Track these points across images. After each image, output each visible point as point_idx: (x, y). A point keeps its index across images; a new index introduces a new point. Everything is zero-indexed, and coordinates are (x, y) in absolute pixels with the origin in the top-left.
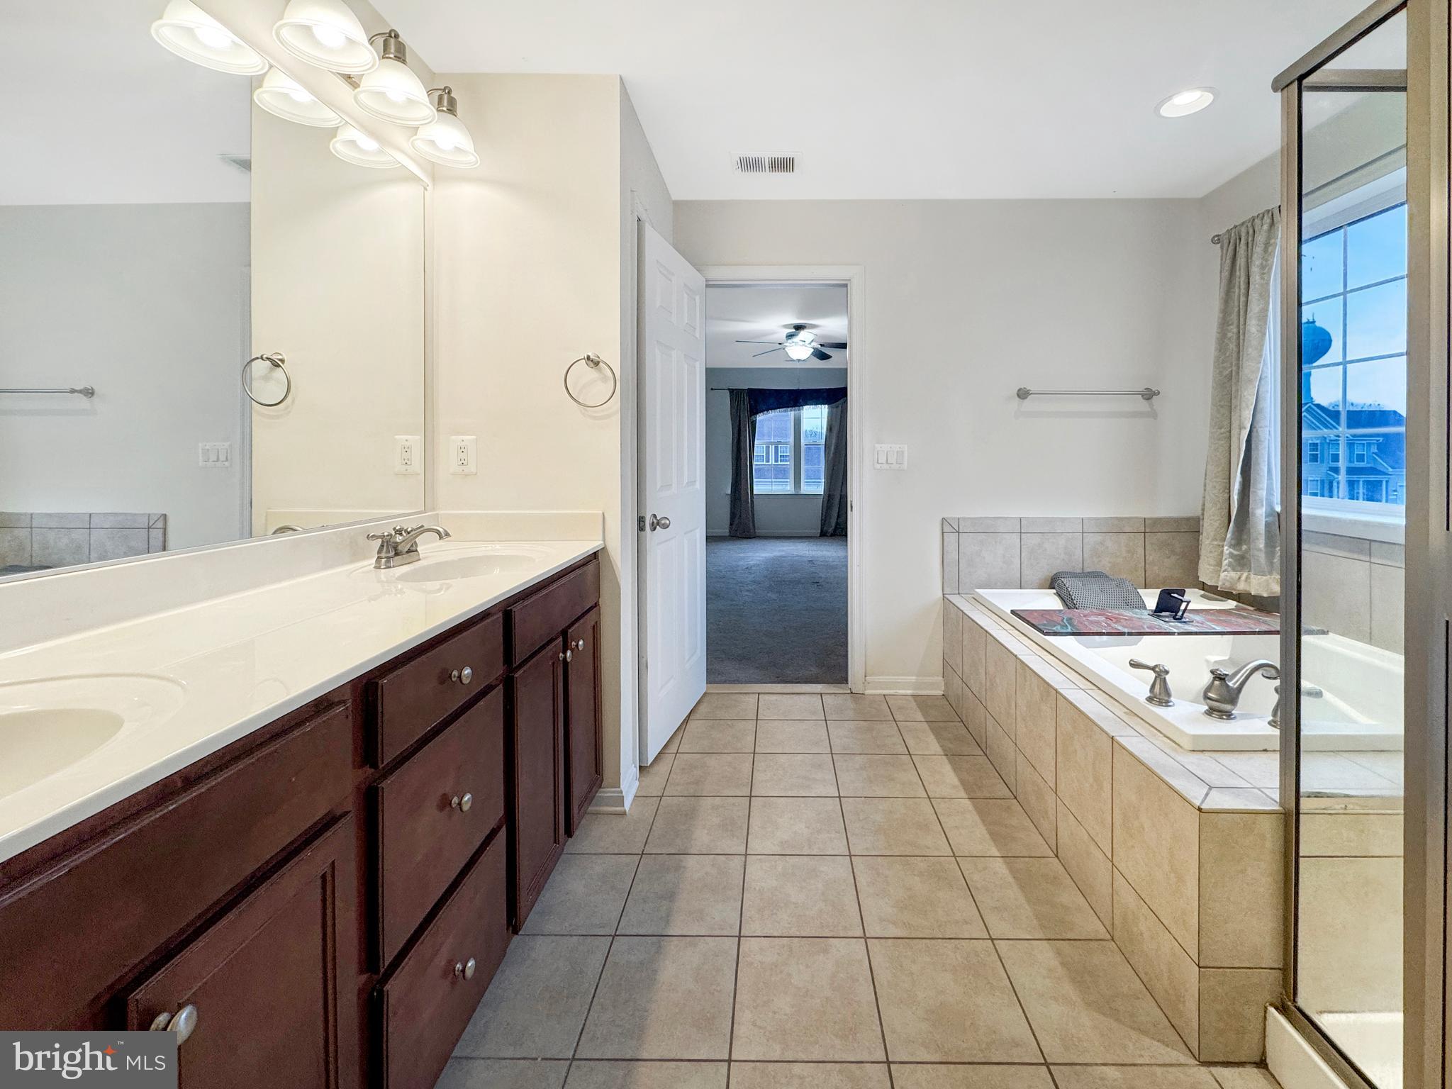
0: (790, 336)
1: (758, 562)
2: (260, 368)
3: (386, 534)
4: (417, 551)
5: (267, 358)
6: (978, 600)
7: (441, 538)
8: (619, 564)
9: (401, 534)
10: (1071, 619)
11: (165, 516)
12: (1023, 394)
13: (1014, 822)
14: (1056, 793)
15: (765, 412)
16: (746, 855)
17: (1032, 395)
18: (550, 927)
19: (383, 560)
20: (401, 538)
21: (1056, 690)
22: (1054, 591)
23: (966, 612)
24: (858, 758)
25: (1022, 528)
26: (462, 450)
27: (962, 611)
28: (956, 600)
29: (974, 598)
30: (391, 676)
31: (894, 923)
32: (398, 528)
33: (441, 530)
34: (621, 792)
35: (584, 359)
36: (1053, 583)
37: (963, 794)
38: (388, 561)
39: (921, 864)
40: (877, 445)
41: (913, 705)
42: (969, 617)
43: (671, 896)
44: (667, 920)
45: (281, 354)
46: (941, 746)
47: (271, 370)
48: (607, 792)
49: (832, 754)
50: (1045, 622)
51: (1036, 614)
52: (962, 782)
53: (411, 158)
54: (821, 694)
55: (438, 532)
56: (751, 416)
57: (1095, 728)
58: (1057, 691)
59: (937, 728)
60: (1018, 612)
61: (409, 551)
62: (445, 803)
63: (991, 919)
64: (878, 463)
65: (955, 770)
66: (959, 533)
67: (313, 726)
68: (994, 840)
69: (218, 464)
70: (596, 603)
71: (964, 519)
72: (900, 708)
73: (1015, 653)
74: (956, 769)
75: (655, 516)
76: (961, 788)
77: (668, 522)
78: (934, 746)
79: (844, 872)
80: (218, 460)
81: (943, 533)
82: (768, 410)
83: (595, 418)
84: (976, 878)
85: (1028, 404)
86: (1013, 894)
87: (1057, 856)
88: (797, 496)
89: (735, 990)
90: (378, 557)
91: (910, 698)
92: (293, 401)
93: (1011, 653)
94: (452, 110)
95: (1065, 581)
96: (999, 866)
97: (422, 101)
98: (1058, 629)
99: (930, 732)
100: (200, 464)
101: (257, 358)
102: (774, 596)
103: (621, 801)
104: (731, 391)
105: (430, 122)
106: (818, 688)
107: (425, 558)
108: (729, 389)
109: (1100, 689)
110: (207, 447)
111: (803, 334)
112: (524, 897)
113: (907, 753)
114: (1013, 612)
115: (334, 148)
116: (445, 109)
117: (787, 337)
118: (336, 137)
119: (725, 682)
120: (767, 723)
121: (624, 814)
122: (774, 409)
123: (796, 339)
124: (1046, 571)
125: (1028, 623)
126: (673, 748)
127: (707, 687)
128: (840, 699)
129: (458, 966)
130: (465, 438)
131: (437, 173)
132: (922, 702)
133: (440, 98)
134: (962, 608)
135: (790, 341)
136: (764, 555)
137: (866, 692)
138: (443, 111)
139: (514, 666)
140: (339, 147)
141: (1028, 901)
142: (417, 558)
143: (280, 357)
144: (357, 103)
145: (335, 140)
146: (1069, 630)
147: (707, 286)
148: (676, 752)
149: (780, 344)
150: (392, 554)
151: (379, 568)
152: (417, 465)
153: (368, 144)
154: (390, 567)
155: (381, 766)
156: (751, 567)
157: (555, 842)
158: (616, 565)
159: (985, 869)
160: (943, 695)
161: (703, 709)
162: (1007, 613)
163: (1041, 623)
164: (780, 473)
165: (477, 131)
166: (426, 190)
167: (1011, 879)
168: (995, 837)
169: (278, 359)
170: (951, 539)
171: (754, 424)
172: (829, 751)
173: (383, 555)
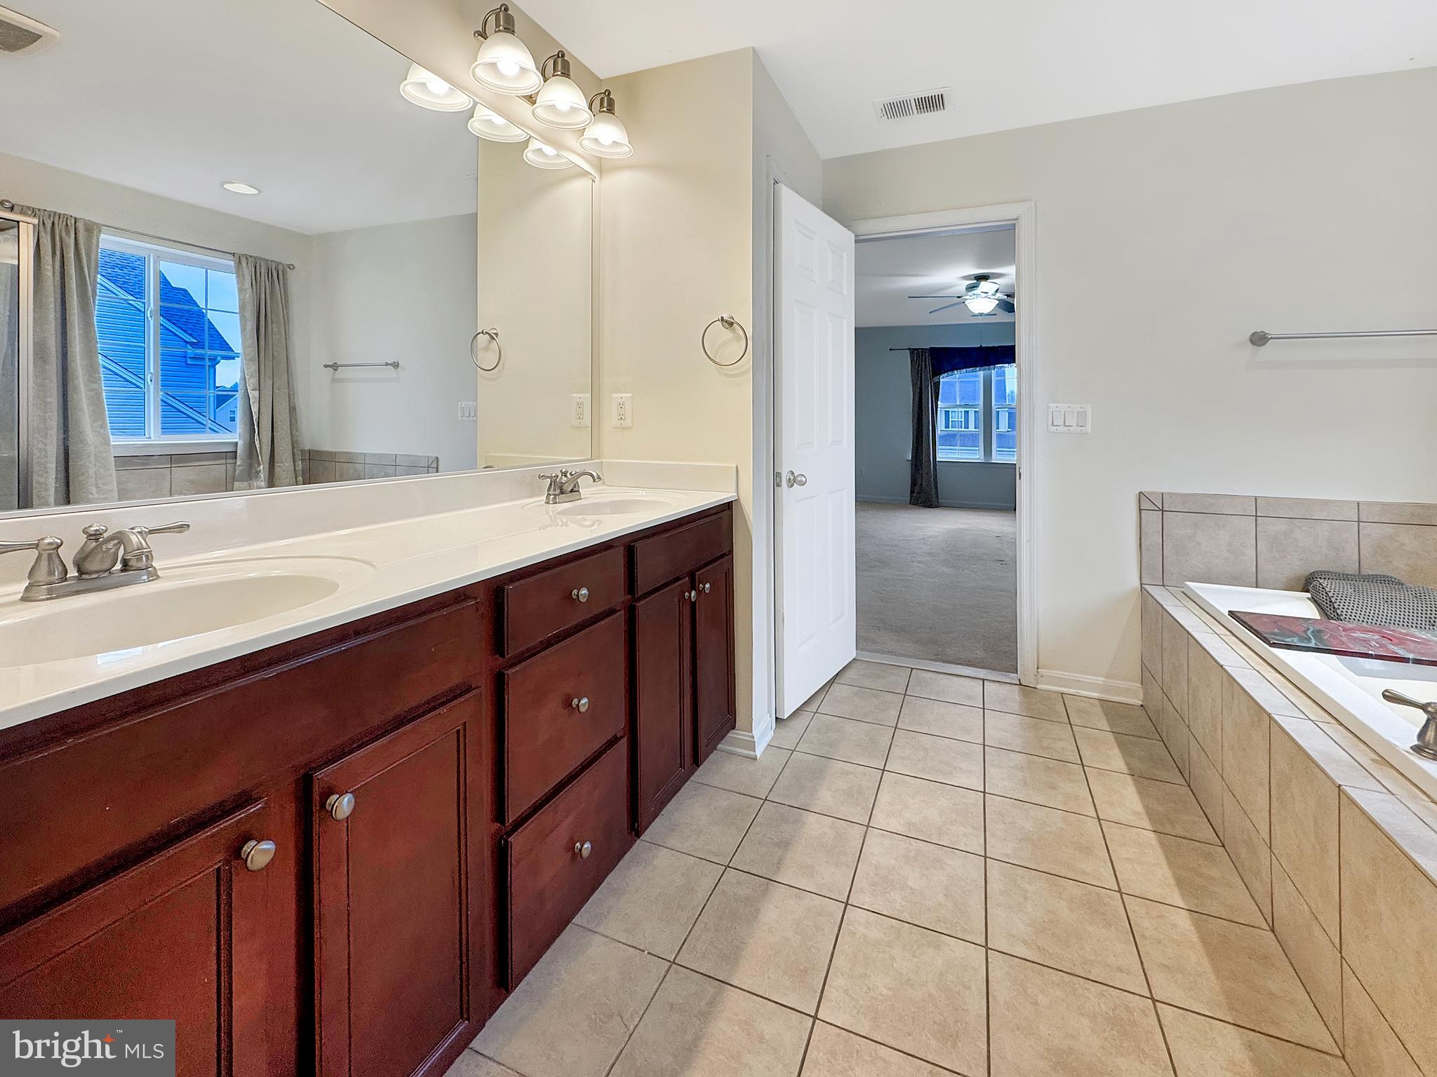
0: (971, 288)
1: (937, 534)
2: (482, 339)
3: (554, 475)
4: (579, 491)
5: (486, 333)
6: (1189, 596)
7: (594, 481)
8: (751, 518)
9: (566, 476)
10: (1319, 631)
11: (437, 458)
12: (1259, 339)
13: (1215, 873)
14: (1270, 848)
15: (950, 373)
16: (868, 826)
17: (1271, 340)
18: (673, 842)
19: (552, 497)
20: (565, 479)
21: (1269, 715)
22: (1309, 595)
23: (1165, 607)
24: (1013, 755)
25: (1258, 510)
26: (621, 405)
27: (1162, 606)
28: (1157, 592)
29: (1183, 593)
30: (517, 584)
31: (1025, 942)
32: (564, 470)
33: (595, 474)
34: (753, 737)
35: (719, 320)
36: (1307, 584)
37: (1147, 824)
38: (555, 498)
39: (1074, 890)
40: (1051, 405)
41: (1098, 709)
42: (1169, 613)
43: (785, 844)
44: (779, 864)
45: (496, 329)
46: (1126, 764)
47: (490, 342)
48: (740, 734)
49: (984, 745)
50: (1276, 631)
51: (1266, 620)
52: (1147, 809)
53: (581, 156)
54: (984, 680)
55: (592, 475)
56: (933, 378)
57: (1317, 770)
58: (1270, 717)
59: (1124, 741)
60: (1237, 614)
61: (572, 491)
62: (567, 703)
63: (1157, 978)
64: (1053, 425)
65: (1140, 793)
66: (1163, 511)
67: (449, 611)
68: (1180, 889)
69: (471, 418)
70: (730, 551)
71: (1171, 494)
72: (1080, 711)
73: (1222, 663)
74: (1142, 793)
75: (793, 473)
76: (1145, 816)
77: (804, 479)
78: (1117, 761)
79: (976, 874)
80: (470, 416)
81: (1140, 510)
82: (952, 370)
83: (728, 376)
84: (1144, 924)
85: (1266, 351)
86: (1196, 958)
87: (1273, 931)
88: (987, 466)
89: (833, 953)
90: (548, 494)
91: (1097, 702)
92: (504, 365)
93: (1216, 661)
94: (611, 110)
95: (1325, 583)
96: (1183, 921)
97: (581, 107)
98: (1296, 641)
99: (1115, 745)
100: (459, 418)
101: (480, 333)
102: (948, 570)
103: (752, 746)
104: (912, 351)
105: (589, 123)
106: (982, 673)
107: (585, 498)
108: (909, 349)
109: (1342, 724)
110: (463, 406)
111: (984, 285)
112: (645, 807)
113: (1080, 763)
114: (1231, 613)
115: (526, 156)
116: (605, 109)
117: (967, 289)
118: (527, 147)
119: (877, 651)
120: (916, 700)
121: (755, 759)
122: (960, 369)
123: (977, 291)
124: (1298, 566)
125: (1250, 629)
126: (813, 707)
127: (857, 653)
128: (1004, 690)
129: (577, 844)
130: (623, 395)
131: (602, 166)
132: (1112, 710)
133: (602, 100)
134: (1162, 603)
135: (970, 294)
136: (945, 526)
137: (1039, 687)
138: (604, 111)
139: (637, 596)
140: (530, 155)
141: (1217, 971)
142: (578, 497)
143: (495, 331)
144: (533, 115)
145: (526, 150)
146: (1312, 645)
147: (856, 241)
148: (815, 711)
149: (958, 297)
150: (558, 492)
151: (548, 503)
152: (587, 421)
153: (549, 150)
154: (556, 503)
155: (507, 657)
156: (928, 538)
157: (681, 767)
158: (748, 516)
159: (1162, 916)
160: (1142, 706)
161: (851, 674)
162: (1225, 616)
163: (1268, 631)
164: (968, 440)
165: (630, 126)
166: (594, 181)
167: (1195, 938)
168: (1182, 883)
169: (494, 333)
170: (1153, 518)
171: (937, 386)
172: (981, 741)
173: (551, 492)
